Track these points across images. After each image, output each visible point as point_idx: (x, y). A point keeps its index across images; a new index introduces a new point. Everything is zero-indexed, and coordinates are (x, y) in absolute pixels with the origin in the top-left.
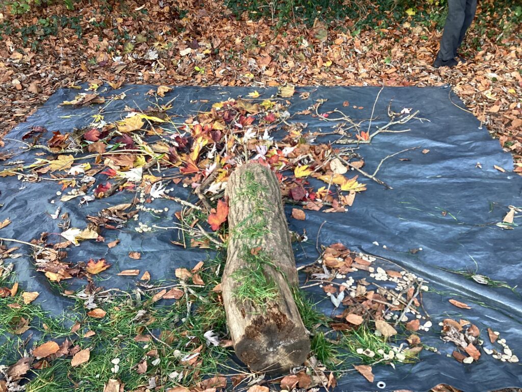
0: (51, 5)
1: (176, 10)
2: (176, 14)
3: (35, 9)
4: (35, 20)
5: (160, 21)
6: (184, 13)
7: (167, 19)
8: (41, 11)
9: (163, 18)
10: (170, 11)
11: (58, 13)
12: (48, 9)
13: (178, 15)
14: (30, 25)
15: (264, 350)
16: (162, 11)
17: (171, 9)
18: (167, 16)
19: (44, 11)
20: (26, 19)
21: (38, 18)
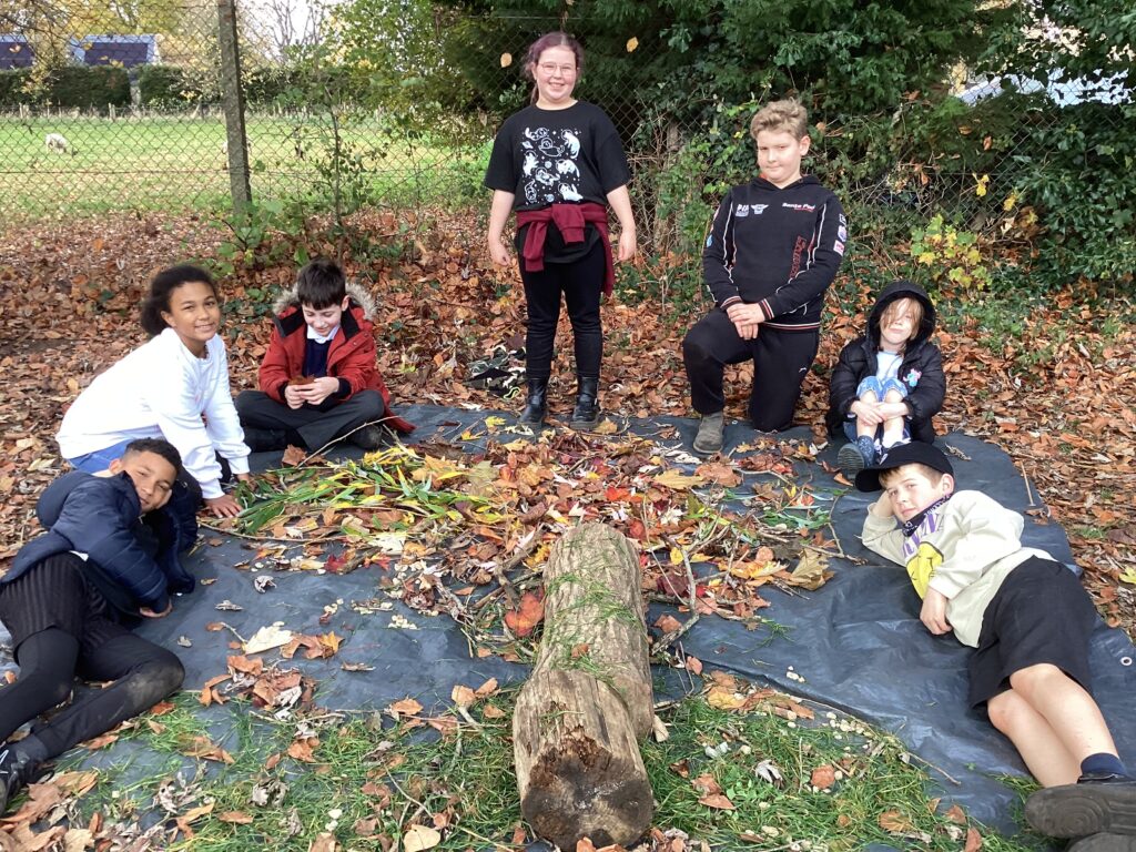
0: (272, 267)
1: (490, 285)
2: (490, 291)
3: (242, 272)
4: (240, 292)
5: (461, 302)
6: (504, 289)
7: (472, 298)
8: (252, 277)
9: (466, 298)
10: (479, 285)
11: (282, 280)
12: (265, 273)
13: (494, 292)
14: (230, 299)
15: (570, 808)
16: (465, 284)
17: (480, 282)
18: (472, 294)
19: (257, 275)
20: (223, 288)
21: (246, 287)
